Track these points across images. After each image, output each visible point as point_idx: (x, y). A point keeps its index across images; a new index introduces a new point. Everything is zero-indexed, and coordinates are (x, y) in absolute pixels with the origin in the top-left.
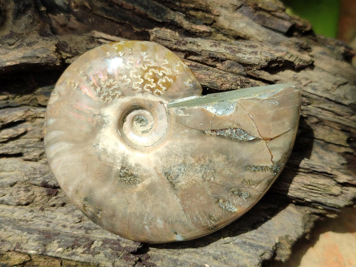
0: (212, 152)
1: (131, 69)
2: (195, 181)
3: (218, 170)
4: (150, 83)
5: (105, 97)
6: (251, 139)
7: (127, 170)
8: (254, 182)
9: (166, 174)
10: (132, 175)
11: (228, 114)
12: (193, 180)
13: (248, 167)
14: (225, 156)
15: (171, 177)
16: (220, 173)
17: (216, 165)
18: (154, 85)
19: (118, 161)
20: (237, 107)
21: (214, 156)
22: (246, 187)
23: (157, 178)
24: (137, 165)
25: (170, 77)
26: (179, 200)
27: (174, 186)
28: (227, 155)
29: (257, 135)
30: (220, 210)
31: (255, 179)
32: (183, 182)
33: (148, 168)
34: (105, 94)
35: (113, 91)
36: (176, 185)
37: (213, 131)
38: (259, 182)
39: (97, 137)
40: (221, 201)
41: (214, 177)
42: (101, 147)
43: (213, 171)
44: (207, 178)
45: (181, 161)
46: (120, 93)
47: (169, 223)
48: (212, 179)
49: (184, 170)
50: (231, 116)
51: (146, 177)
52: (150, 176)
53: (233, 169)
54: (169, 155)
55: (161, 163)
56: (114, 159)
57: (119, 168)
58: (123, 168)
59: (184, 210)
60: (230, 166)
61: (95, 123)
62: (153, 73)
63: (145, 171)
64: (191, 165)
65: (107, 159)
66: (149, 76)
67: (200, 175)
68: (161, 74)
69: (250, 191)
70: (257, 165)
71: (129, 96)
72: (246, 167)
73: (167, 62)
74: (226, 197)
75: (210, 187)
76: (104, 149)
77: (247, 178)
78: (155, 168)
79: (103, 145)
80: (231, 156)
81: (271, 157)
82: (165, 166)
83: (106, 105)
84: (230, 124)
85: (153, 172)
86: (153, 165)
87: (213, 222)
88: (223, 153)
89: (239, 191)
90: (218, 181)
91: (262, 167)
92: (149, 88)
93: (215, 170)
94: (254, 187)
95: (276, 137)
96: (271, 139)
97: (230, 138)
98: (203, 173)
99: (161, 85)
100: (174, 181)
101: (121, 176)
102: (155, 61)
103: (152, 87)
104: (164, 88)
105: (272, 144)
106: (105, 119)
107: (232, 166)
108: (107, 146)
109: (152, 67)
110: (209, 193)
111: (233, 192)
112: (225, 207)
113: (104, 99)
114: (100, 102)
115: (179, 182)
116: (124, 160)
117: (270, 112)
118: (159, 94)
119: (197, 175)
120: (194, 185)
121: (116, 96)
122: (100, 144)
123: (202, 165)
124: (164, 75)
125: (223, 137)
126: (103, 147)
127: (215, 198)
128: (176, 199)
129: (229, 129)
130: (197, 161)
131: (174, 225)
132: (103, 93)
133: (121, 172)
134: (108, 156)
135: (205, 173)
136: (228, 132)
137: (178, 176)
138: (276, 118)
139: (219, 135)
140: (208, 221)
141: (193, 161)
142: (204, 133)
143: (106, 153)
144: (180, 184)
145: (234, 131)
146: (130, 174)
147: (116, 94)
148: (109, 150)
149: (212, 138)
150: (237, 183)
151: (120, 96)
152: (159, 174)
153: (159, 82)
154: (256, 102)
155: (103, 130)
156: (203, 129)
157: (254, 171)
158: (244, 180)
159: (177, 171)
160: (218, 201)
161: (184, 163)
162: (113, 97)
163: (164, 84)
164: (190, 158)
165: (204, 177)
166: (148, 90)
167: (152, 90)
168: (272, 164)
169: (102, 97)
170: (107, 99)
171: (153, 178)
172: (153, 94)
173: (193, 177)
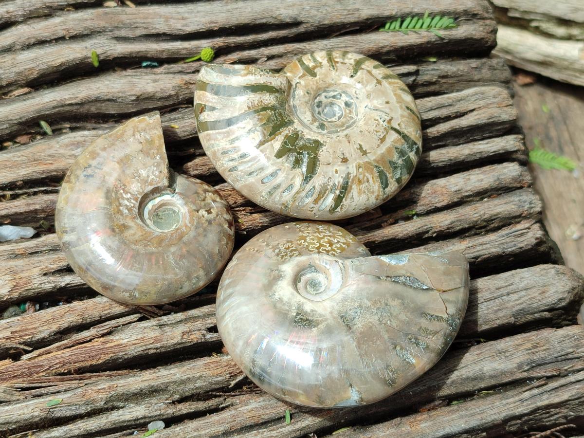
0: (387, 296)
1: (308, 236)
2: (372, 323)
3: (395, 314)
4: (325, 246)
5: (283, 256)
6: (424, 288)
7: (303, 315)
8: (431, 331)
9: (342, 317)
10: (307, 320)
11: (401, 264)
12: (370, 322)
13: (423, 314)
14: (400, 301)
15: (347, 320)
16: (396, 317)
17: (392, 309)
18: (330, 248)
19: (294, 308)
20: (409, 259)
21: (390, 300)
22: (423, 335)
23: (333, 322)
24: (312, 311)
25: (344, 243)
26: (355, 344)
27: (350, 328)
28: (402, 300)
29: (430, 285)
30: (398, 359)
31: (431, 328)
32: (359, 324)
33: (323, 313)
34: (284, 254)
35: (291, 251)
36: (352, 327)
37: (387, 277)
38: (436, 333)
39: (274, 288)
40: (398, 348)
41: (391, 321)
42: (277, 296)
43: (389, 314)
44: (384, 322)
45: (357, 304)
46: (297, 253)
47: (344, 372)
48: (389, 322)
49: (360, 312)
50: (404, 265)
51: (322, 321)
52: (326, 320)
53: (409, 314)
54: (344, 300)
55: (337, 307)
56: (290, 307)
57: (295, 314)
58: (298, 314)
59: (361, 356)
60: (406, 311)
61: (272, 277)
62: (329, 239)
63: (321, 315)
64: (368, 308)
65: (283, 307)
66: (325, 242)
67: (376, 318)
68: (336, 241)
69: (427, 341)
70: (432, 313)
71: (305, 255)
72: (422, 314)
73: (341, 234)
74: (403, 344)
75: (387, 331)
76: (280, 298)
77: (423, 326)
78: (331, 313)
79: (279, 295)
80: (406, 301)
81: (445, 308)
82: (342, 309)
83: (284, 262)
84: (403, 272)
85: (328, 316)
86: (329, 310)
87: (390, 374)
88: (398, 298)
89: (416, 339)
90: (394, 325)
91: (437, 317)
92: (325, 250)
93: (391, 314)
94: (431, 337)
95: (449, 290)
96: (444, 291)
97: (404, 284)
98: (379, 316)
99: (336, 249)
100: (350, 324)
101: (295, 322)
102: (330, 232)
103: (327, 249)
104: (339, 251)
105: (446, 296)
106: (282, 273)
107: (408, 312)
108: (284, 295)
109: (327, 236)
110: (386, 337)
111: (410, 339)
112: (403, 356)
113: (282, 258)
114: (278, 260)
115: (355, 325)
116: (300, 307)
117: (442, 268)
118: (334, 255)
119: (373, 317)
120: (371, 327)
121: (293, 255)
122: (276, 294)
123: (378, 308)
124: (339, 242)
125: (398, 283)
126: (278, 297)
127: (392, 344)
128: (351, 342)
129: (403, 277)
130: (373, 304)
131: (349, 374)
132: (281, 253)
133: (296, 317)
134: (284, 304)
135: (381, 316)
136: (403, 279)
137: (354, 318)
138: (446, 273)
139: (394, 281)
140: (385, 371)
141: (369, 304)
142: (379, 278)
143: (282, 301)
144: (356, 326)
145: (408, 279)
146: (305, 319)
147: (294, 254)
148: (285, 299)
149: (387, 284)
150: (414, 329)
151: (297, 256)
152: (335, 318)
153: (334, 246)
154: (426, 257)
155: (279, 283)
156: (378, 275)
157: (430, 319)
158: (421, 328)
159: (353, 314)
160: (395, 348)
161: (361, 306)
162: (291, 256)
163: (338, 248)
164: (366, 301)
165: (381, 320)
166: (324, 251)
167: (328, 252)
168: (446, 315)
169: (280, 257)
170: (285, 257)
171: (329, 321)
172: (328, 254)
173: (370, 320)
